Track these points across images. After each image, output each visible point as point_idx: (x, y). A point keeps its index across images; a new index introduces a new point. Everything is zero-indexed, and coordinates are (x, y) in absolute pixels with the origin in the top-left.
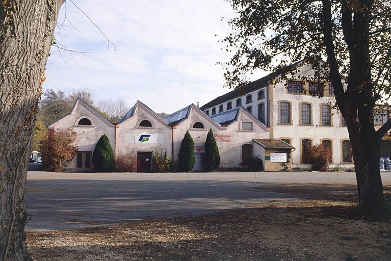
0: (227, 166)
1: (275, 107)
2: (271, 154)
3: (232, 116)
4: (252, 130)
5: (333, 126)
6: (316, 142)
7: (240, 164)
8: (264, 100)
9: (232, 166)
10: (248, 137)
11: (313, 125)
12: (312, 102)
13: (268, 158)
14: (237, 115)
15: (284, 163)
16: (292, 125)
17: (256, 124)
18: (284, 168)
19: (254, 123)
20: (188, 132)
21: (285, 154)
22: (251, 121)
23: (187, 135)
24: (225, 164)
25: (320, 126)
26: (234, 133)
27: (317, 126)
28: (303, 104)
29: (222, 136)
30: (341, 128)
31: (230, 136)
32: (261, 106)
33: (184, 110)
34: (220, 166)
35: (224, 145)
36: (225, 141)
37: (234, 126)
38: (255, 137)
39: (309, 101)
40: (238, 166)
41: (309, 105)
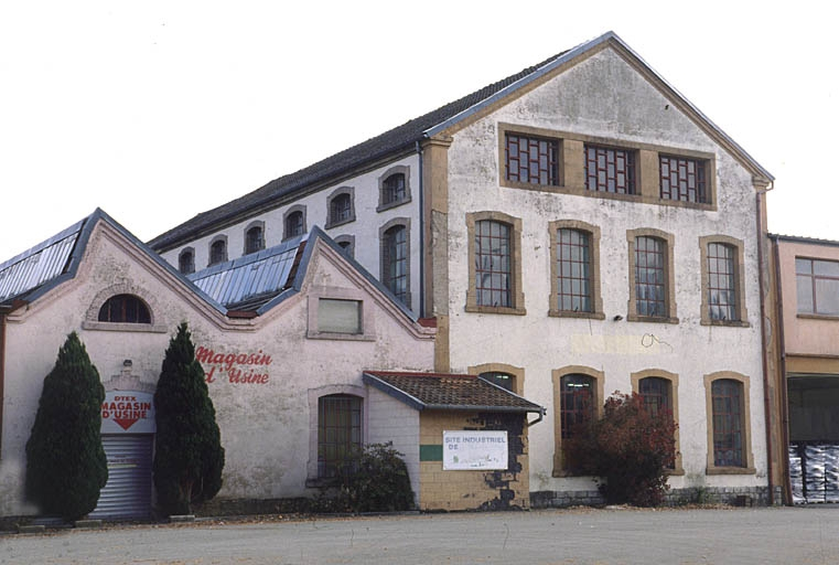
0: (256, 492)
1: (452, 240)
2: (447, 434)
3: (272, 273)
4: (360, 331)
5: (676, 321)
6: (617, 385)
7: (311, 482)
8: (410, 212)
9: (276, 493)
10: (343, 364)
11: (603, 317)
12: (598, 222)
13: (433, 453)
14: (296, 265)
15: (497, 473)
16: (523, 313)
17: (377, 308)
18: (500, 494)
19: (368, 303)
20: (73, 337)
21: (503, 435)
22: (358, 294)
23: (73, 352)
24: (245, 484)
25: (629, 319)
26: (286, 344)
27: (617, 318)
28: (560, 230)
29: (231, 359)
30: (705, 331)
31: (266, 360)
32: (392, 235)
33: (57, 241)
34: (221, 493)
35: (240, 400)
36: (247, 380)
37: (287, 316)
38: (374, 364)
39: (585, 219)
40: (298, 492)
41: (587, 236)
